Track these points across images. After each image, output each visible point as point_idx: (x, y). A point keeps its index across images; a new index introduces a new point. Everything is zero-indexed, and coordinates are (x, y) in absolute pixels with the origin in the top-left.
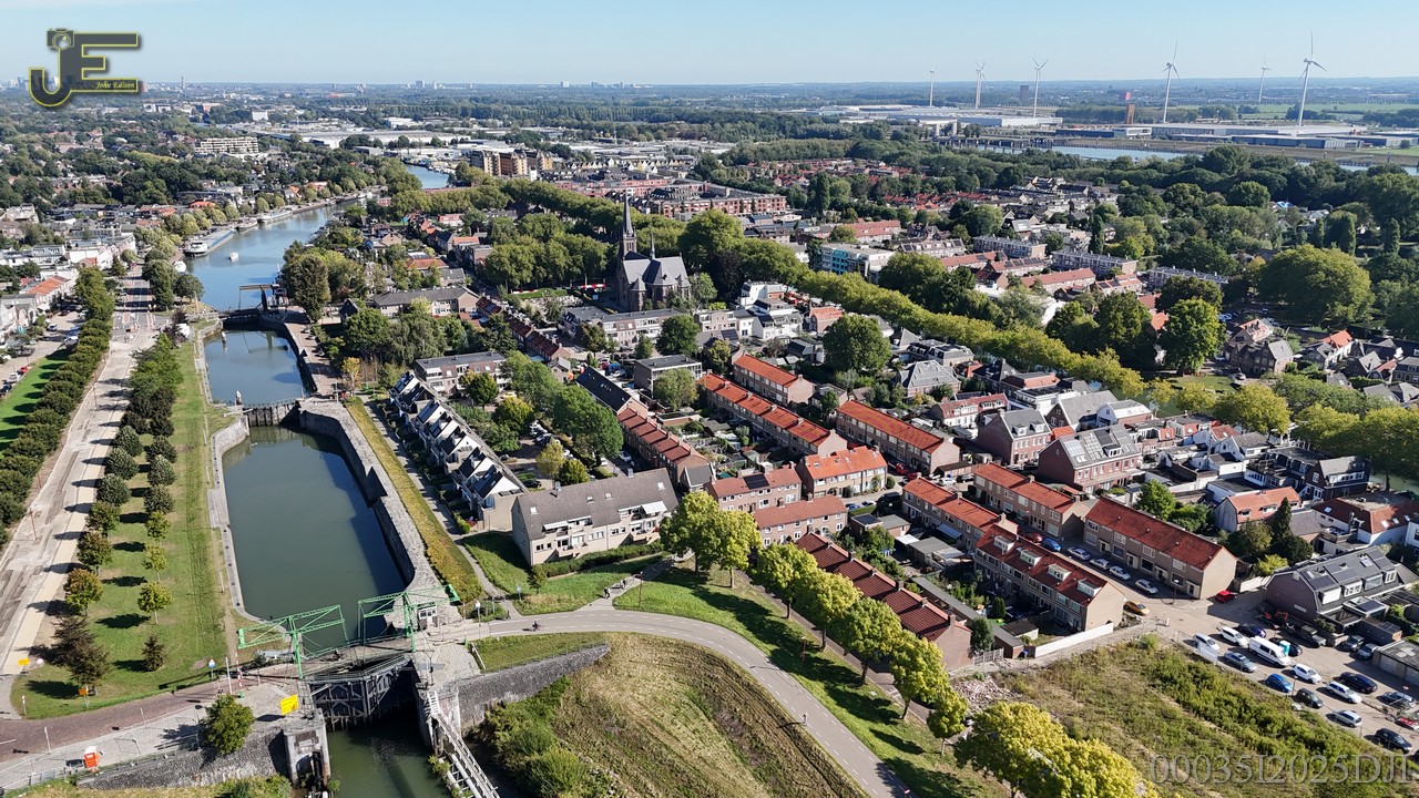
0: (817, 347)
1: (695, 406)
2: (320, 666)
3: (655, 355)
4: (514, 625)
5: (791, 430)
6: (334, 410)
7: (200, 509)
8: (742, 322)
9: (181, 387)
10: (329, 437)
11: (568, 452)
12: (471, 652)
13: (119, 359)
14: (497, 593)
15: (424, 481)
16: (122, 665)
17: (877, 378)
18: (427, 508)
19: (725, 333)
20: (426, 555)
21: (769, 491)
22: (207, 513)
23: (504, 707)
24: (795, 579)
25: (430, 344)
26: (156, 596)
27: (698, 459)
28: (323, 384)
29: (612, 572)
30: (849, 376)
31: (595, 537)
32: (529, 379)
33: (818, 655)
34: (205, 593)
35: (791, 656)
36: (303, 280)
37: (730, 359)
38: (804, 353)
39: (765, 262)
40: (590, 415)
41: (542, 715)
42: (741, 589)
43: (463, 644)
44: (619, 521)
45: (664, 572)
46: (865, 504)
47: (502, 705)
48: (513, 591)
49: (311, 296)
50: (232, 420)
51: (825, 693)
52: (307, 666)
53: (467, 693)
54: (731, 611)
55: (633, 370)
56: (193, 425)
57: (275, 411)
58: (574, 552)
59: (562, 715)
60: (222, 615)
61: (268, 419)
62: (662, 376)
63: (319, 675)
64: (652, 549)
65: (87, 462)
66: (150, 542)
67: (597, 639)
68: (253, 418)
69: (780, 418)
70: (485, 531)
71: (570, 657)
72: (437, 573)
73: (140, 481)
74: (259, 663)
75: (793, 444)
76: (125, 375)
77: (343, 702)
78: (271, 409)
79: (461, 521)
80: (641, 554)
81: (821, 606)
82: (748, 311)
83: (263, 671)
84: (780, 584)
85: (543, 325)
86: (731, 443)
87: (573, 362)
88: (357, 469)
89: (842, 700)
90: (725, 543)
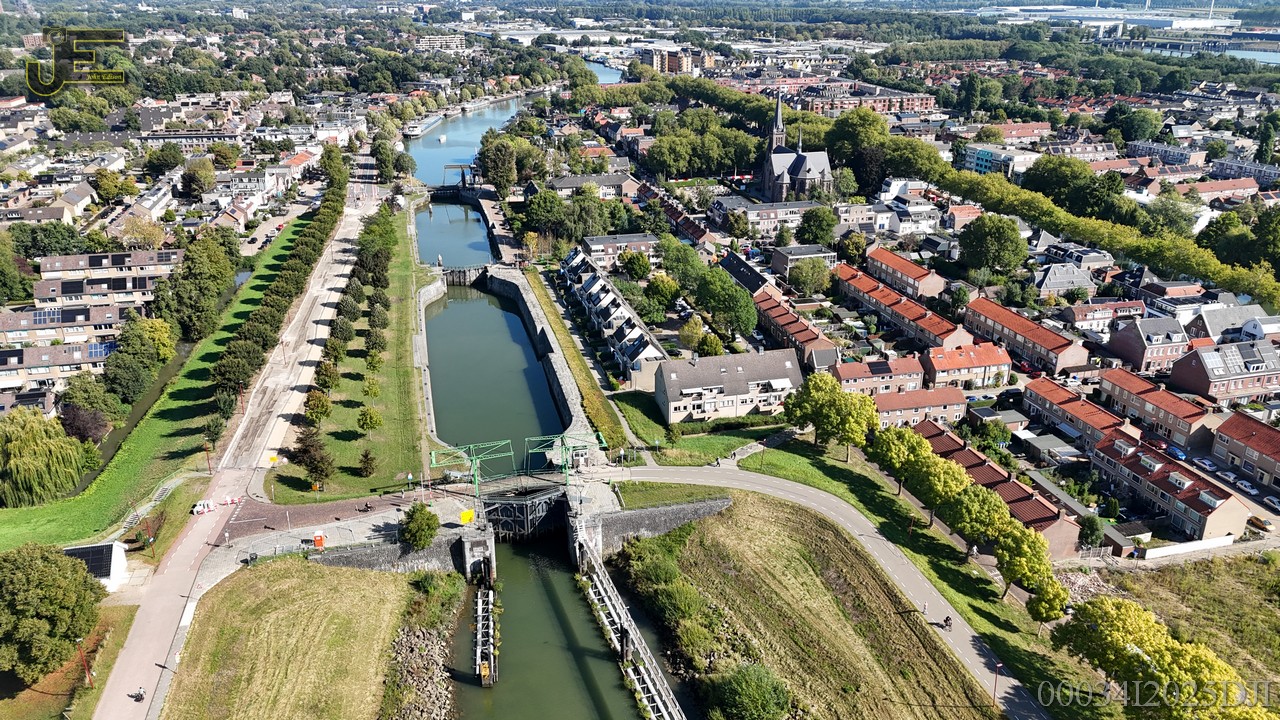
0: (952, 244)
1: (827, 294)
2: (493, 488)
3: (794, 244)
4: (650, 472)
5: (919, 322)
6: (515, 276)
7: (406, 351)
8: (880, 216)
9: (396, 249)
10: (509, 299)
11: (707, 327)
12: (614, 491)
13: (351, 224)
14: (639, 443)
15: (584, 343)
16: (344, 469)
17: (1011, 277)
18: (585, 366)
19: (862, 227)
20: (582, 406)
21: (891, 377)
22: (412, 354)
23: (639, 541)
24: (908, 461)
25: (596, 225)
26: (371, 418)
27: (825, 342)
28: (508, 253)
29: (738, 436)
30: (983, 274)
31: (726, 403)
32: (678, 260)
33: (925, 531)
34: (407, 420)
35: (898, 529)
36: (495, 162)
37: (865, 251)
38: (938, 249)
39: (908, 160)
40: (729, 295)
41: (670, 551)
42: (856, 464)
43: (608, 483)
44: (748, 392)
45: (785, 441)
46: (985, 397)
47: (637, 539)
48: (653, 444)
49: (501, 177)
50: (434, 279)
51: (927, 566)
52: (483, 487)
53: (609, 525)
54: (845, 483)
55: (771, 257)
56: (404, 281)
57: (468, 273)
58: (706, 415)
59: (687, 554)
60: (420, 438)
61: (462, 280)
62: (798, 263)
63: (492, 496)
64: (776, 420)
65: (324, 305)
66: (368, 374)
67: (721, 493)
68: (450, 278)
69: (908, 310)
70: (632, 389)
71: (698, 505)
72: (591, 422)
73: (362, 324)
74: (446, 480)
75: (919, 335)
76: (355, 236)
77: (509, 520)
78: (464, 272)
79: (612, 380)
80: (766, 423)
81: (931, 488)
82: (887, 206)
83: (449, 487)
84: (893, 464)
85: (694, 211)
86: (858, 330)
87: (718, 246)
88: (531, 328)
89: (944, 574)
90: (844, 422)
